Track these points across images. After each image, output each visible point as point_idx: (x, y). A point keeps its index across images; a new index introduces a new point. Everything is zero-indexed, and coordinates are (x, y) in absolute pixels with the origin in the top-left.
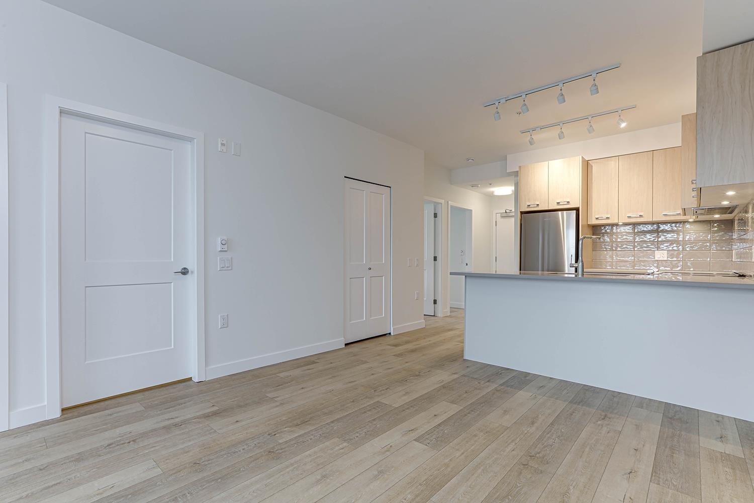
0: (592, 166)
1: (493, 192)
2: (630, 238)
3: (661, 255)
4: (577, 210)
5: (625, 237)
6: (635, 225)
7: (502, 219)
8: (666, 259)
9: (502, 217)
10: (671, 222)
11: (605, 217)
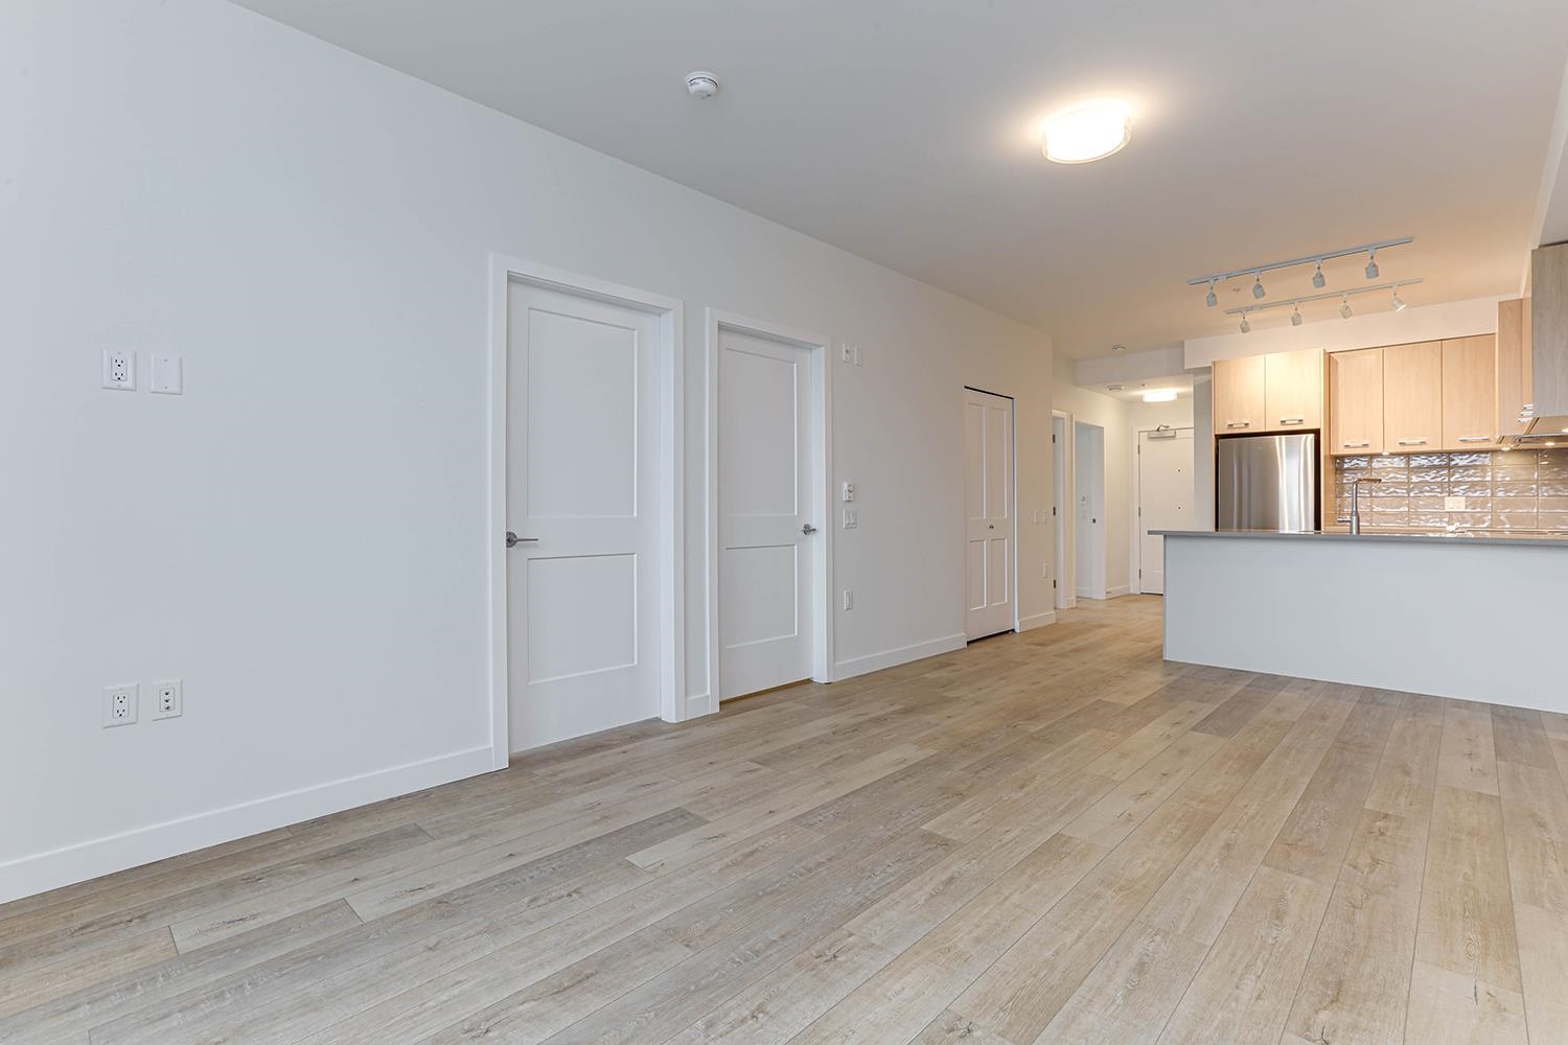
0: (1337, 363)
1: (1142, 397)
2: (1402, 477)
3: (1457, 503)
4: (1317, 432)
5: (1392, 475)
6: (1408, 455)
7: (1152, 443)
8: (1463, 509)
9: (1150, 438)
10: (1471, 453)
11: (1360, 444)
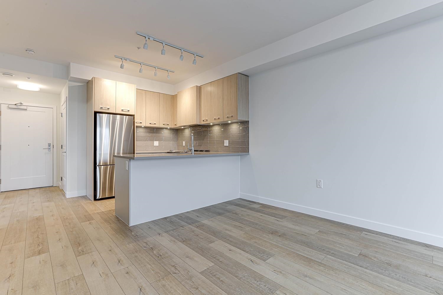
4: (133, 116)
9: (10, 108)
